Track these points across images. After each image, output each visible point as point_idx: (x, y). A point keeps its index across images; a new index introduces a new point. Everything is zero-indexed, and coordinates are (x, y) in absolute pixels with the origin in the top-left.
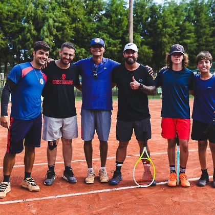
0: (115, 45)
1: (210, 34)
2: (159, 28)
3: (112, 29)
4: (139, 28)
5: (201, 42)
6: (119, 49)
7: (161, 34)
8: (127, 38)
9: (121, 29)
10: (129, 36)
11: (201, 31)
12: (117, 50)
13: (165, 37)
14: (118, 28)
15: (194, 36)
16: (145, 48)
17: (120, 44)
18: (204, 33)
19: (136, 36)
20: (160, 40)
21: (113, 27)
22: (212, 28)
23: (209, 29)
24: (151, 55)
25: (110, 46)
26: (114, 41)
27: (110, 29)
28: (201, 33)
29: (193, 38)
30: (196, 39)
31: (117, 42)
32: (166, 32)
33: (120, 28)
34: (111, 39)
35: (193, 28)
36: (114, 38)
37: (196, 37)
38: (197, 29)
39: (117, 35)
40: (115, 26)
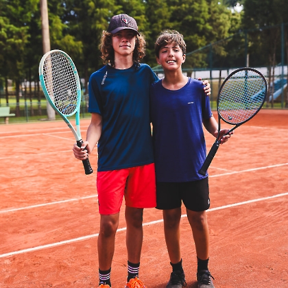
0: (20, 35)
1: (168, 17)
2: (89, 7)
3: (13, 10)
4: (58, 7)
5: (156, 29)
6: (26, 41)
7: (94, 17)
8: (39, 23)
9: (30, 10)
10: (41, 21)
11: (156, 12)
12: (23, 43)
13: (101, 22)
14: (24, 8)
15: (145, 20)
16: (69, 40)
17: (28, 33)
18: (160, 16)
19: (54, 20)
20: (92, 27)
21: (15, 6)
22: (172, 8)
23: (167, 9)
24: (81, 51)
25: (12, 37)
26: (17, 29)
27: (10, 10)
28: (155, 15)
29: (144, 22)
30: (149, 24)
31: (23, 31)
32: (102, 14)
33: (27, 7)
34: (12, 26)
35: (143, 8)
36: (19, 24)
37: (148, 21)
38: (150, 8)
39: (22, 18)
40: (20, 5)
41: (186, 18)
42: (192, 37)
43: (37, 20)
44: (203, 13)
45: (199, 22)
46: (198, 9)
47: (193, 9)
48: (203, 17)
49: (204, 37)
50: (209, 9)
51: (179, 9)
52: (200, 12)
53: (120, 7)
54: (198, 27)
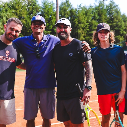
2: (76, 24)
7: (77, 28)
9: (51, 24)
13: (80, 30)
14: (49, 23)
20: (77, 31)
26: (47, 32)
31: (49, 32)
32: (80, 27)
34: (45, 31)
36: (47, 30)
39: (48, 28)
40: (47, 22)
41: (115, 29)
42: (118, 37)
43: (54, 29)
44: (122, 27)
45: (121, 30)
46: (120, 25)
47: (118, 25)
48: (122, 28)
49: (123, 36)
50: (125, 25)
51: (112, 25)
52: (121, 26)
53: (88, 24)
54: (120, 33)
